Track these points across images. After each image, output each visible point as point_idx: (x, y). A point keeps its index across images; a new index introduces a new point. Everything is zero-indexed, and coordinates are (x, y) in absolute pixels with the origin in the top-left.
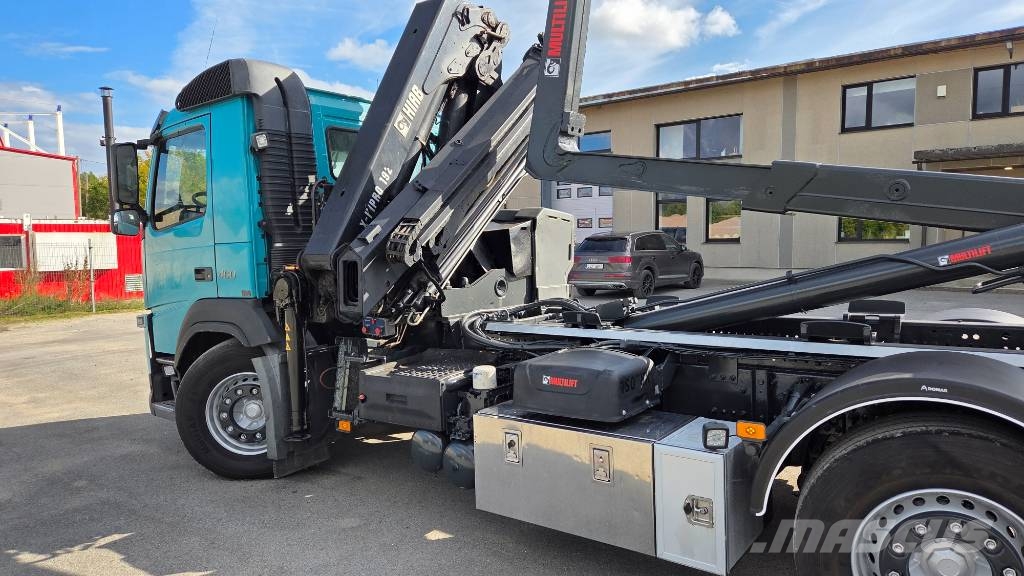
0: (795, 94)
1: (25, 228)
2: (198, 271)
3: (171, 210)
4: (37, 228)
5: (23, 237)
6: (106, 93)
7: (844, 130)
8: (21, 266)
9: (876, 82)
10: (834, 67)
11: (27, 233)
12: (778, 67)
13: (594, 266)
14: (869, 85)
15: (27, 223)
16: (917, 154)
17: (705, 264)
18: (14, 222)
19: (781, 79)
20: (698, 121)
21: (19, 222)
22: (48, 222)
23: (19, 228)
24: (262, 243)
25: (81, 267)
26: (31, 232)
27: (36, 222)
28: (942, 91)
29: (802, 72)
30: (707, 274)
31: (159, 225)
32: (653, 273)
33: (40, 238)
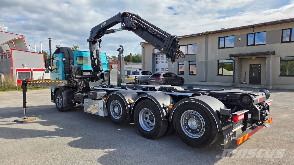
0: (208, 39)
1: (31, 70)
2: (56, 79)
3: (54, 69)
4: (34, 70)
5: (31, 72)
6: (50, 40)
7: (219, 48)
8: (30, 78)
9: (226, 37)
10: (215, 33)
11: (31, 71)
12: (203, 33)
13: (153, 80)
14: (225, 37)
15: (32, 69)
16: (230, 55)
17: (185, 80)
18: (29, 69)
19: (205, 35)
20: (187, 45)
21: (30, 69)
22: (36, 69)
23: (30, 70)
24: (64, 74)
25: (41, 79)
26: (32, 71)
27: (34, 69)
28: (240, 39)
29: (208, 34)
30: (185, 83)
31: (53, 71)
32: (167, 82)
33: (34, 72)
